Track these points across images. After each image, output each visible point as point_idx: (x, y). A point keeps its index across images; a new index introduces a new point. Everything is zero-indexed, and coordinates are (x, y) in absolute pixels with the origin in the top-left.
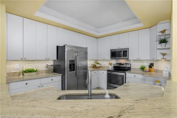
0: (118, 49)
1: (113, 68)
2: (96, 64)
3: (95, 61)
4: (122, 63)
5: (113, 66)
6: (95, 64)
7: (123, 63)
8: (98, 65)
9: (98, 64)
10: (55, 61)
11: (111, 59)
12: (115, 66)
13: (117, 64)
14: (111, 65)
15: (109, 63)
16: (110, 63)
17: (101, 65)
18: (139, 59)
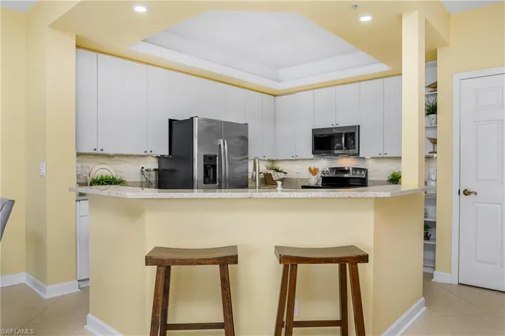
0: (333, 128)
1: (320, 183)
2: (272, 172)
3: (269, 164)
4: (346, 169)
5: (319, 178)
6: (269, 172)
7: (349, 168)
8: (279, 174)
9: (277, 170)
10: (162, 160)
11: (312, 156)
12: (327, 175)
13: (332, 169)
14: (315, 175)
15: (310, 169)
16: (312, 168)
17: (287, 176)
18: (385, 156)
